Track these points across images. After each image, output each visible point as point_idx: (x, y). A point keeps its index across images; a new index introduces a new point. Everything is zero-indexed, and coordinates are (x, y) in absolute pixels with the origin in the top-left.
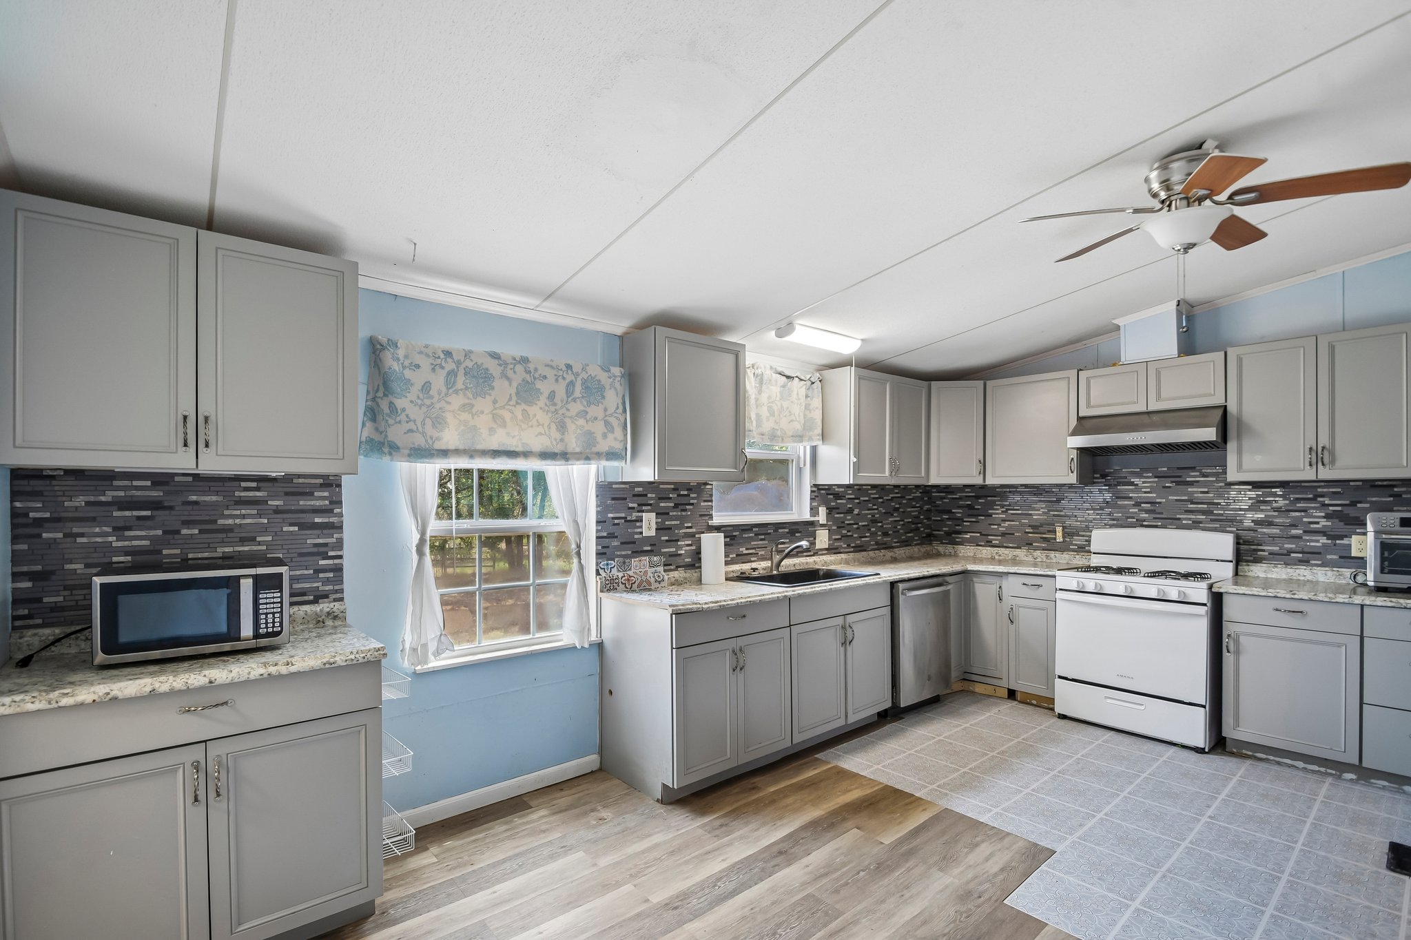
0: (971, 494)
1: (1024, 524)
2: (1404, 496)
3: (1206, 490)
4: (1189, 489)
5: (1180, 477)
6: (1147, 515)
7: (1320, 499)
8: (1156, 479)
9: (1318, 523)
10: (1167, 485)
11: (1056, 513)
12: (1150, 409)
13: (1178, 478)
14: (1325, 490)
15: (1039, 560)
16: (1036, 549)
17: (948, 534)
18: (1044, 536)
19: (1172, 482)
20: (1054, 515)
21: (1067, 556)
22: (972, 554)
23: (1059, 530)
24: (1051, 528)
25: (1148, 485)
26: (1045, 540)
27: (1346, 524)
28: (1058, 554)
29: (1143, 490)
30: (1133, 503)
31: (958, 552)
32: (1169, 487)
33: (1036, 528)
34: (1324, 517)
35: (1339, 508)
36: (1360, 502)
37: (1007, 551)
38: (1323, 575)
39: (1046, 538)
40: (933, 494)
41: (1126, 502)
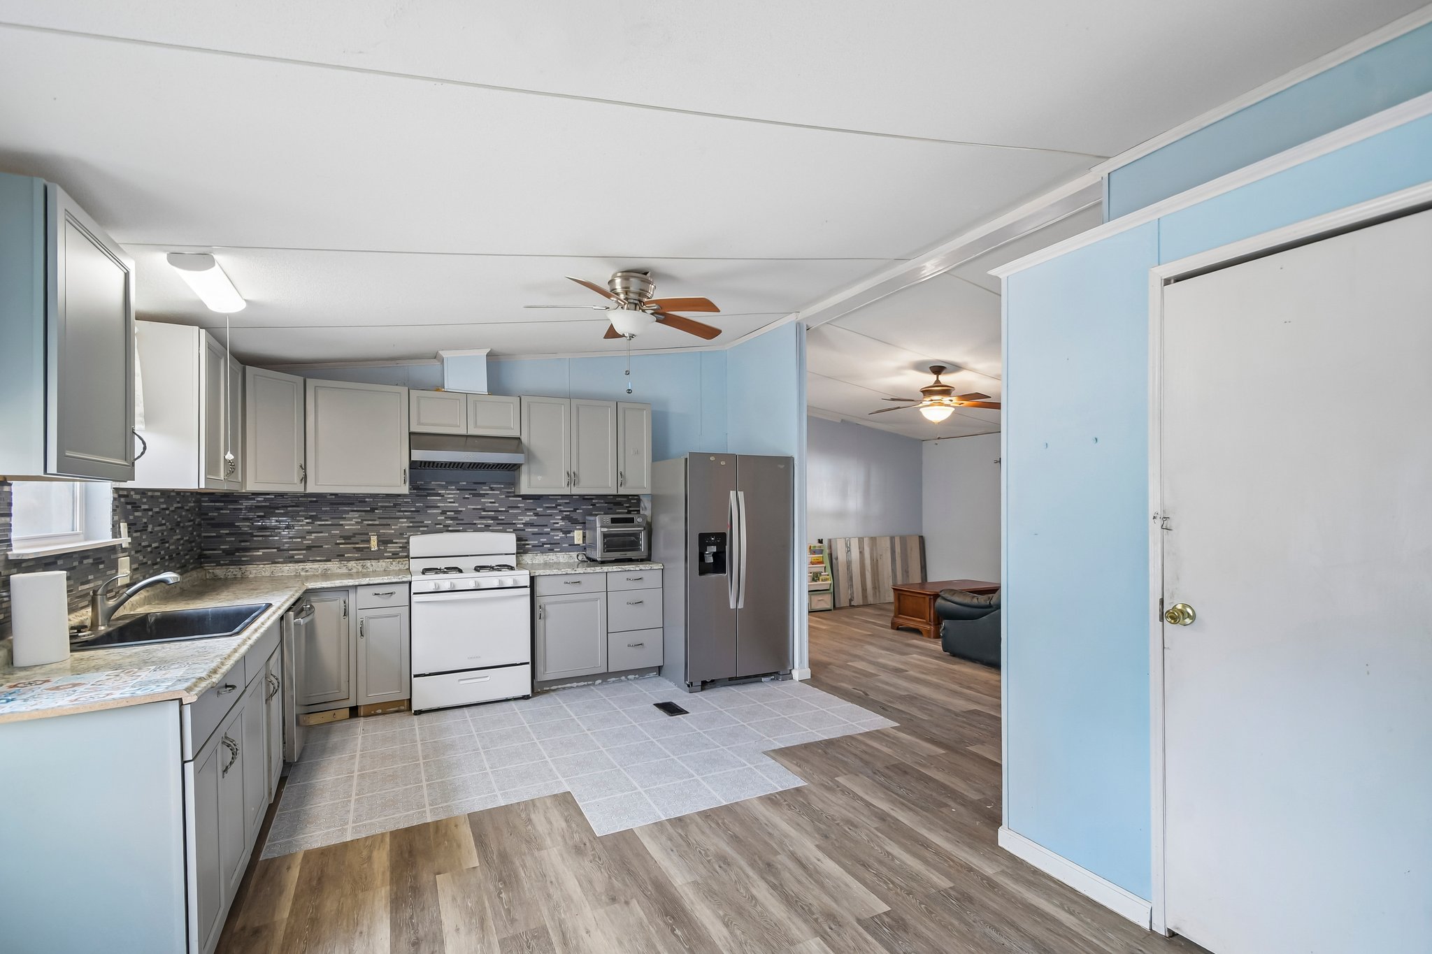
0: (263, 504)
1: (336, 535)
2: (597, 505)
3: (493, 501)
4: (482, 500)
5: (476, 490)
6: (452, 522)
7: (558, 507)
8: (458, 492)
9: (558, 523)
10: (466, 496)
11: (370, 522)
12: (469, 433)
13: (473, 490)
14: (561, 501)
15: (354, 570)
16: (349, 560)
17: (228, 553)
18: (357, 546)
19: (470, 494)
20: (368, 525)
21: (384, 564)
22: (268, 574)
23: (374, 540)
24: (364, 537)
25: (452, 496)
26: (359, 550)
27: (572, 523)
28: (374, 563)
29: (448, 500)
30: (440, 511)
31: (248, 573)
32: (468, 498)
33: (347, 538)
34: (561, 519)
35: (568, 513)
36: (578, 509)
37: (316, 565)
38: (562, 558)
39: (359, 548)
40: (203, 504)
41: (435, 511)
